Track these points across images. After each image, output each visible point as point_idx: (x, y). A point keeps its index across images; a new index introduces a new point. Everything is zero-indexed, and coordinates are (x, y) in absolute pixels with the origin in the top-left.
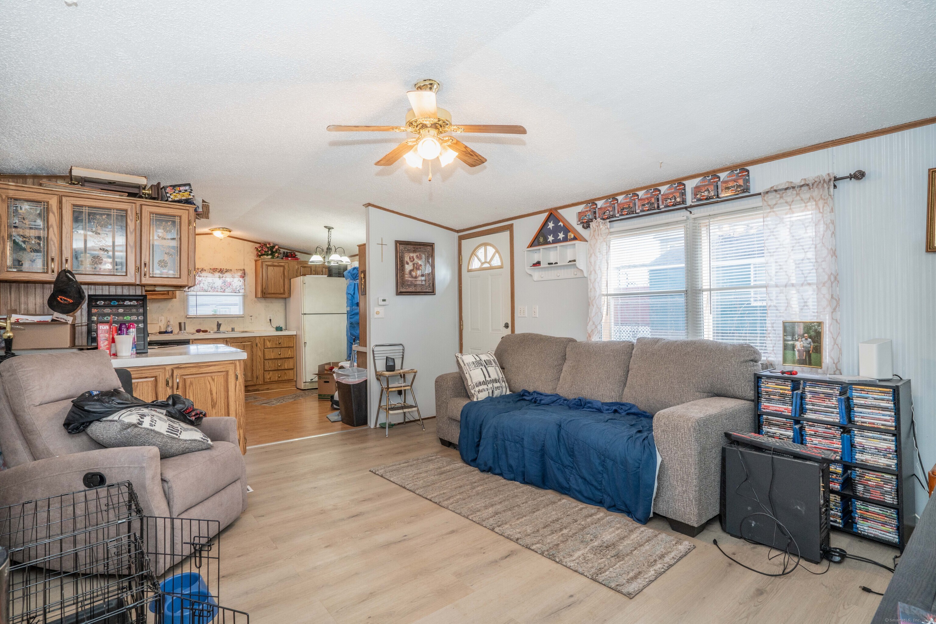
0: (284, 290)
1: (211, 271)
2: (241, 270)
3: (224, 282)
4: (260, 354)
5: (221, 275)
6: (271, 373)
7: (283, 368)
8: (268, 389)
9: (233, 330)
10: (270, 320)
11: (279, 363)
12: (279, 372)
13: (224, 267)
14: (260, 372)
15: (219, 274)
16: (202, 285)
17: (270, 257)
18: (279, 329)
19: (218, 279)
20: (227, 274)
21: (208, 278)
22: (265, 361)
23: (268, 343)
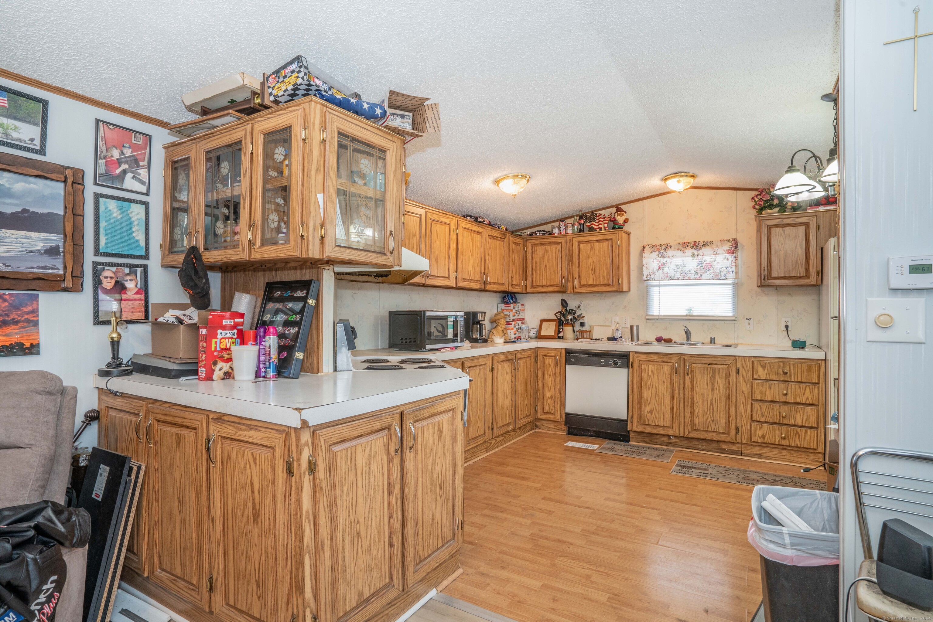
0: (807, 270)
1: (681, 248)
2: (728, 241)
3: (701, 263)
4: (744, 389)
5: (696, 252)
6: (766, 426)
7: (791, 422)
8: (759, 456)
9: (713, 341)
10: (787, 327)
11: (784, 410)
12: (785, 428)
13: (699, 238)
14: (744, 422)
15: (693, 250)
16: (666, 270)
17: (777, 209)
18: (800, 345)
19: (690, 259)
20: (706, 250)
21: (674, 259)
22: (755, 403)
23: (760, 370)
